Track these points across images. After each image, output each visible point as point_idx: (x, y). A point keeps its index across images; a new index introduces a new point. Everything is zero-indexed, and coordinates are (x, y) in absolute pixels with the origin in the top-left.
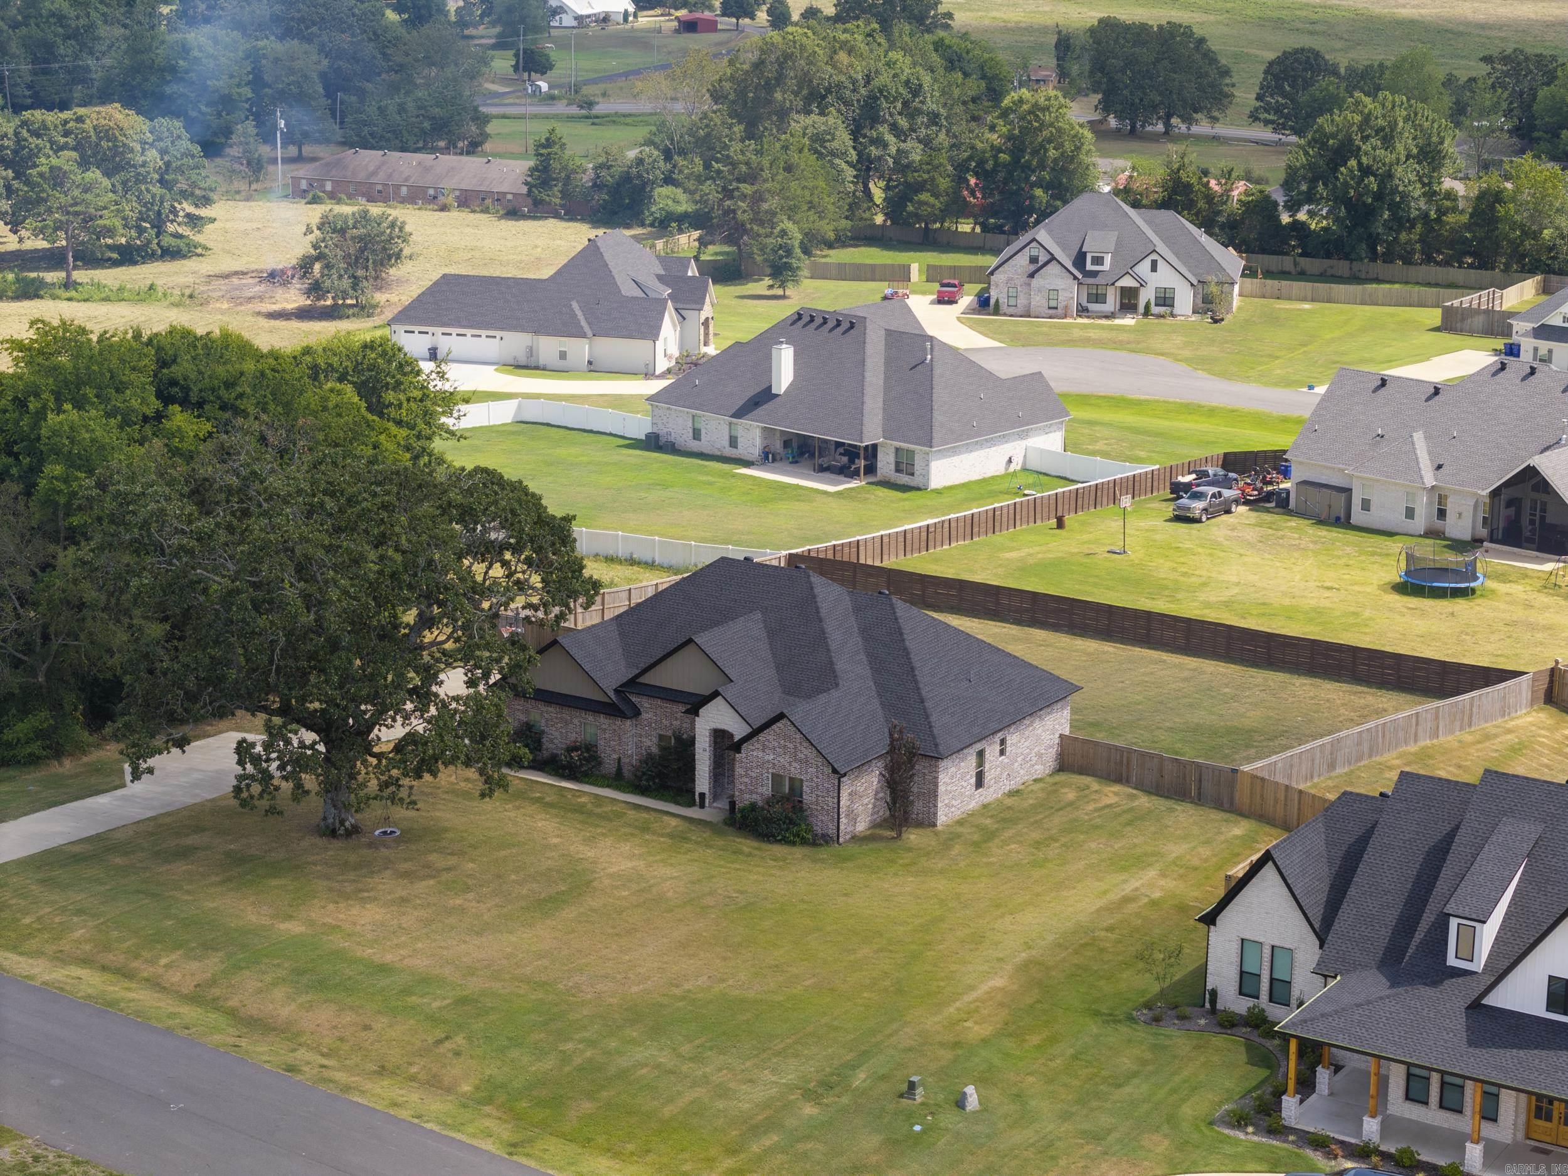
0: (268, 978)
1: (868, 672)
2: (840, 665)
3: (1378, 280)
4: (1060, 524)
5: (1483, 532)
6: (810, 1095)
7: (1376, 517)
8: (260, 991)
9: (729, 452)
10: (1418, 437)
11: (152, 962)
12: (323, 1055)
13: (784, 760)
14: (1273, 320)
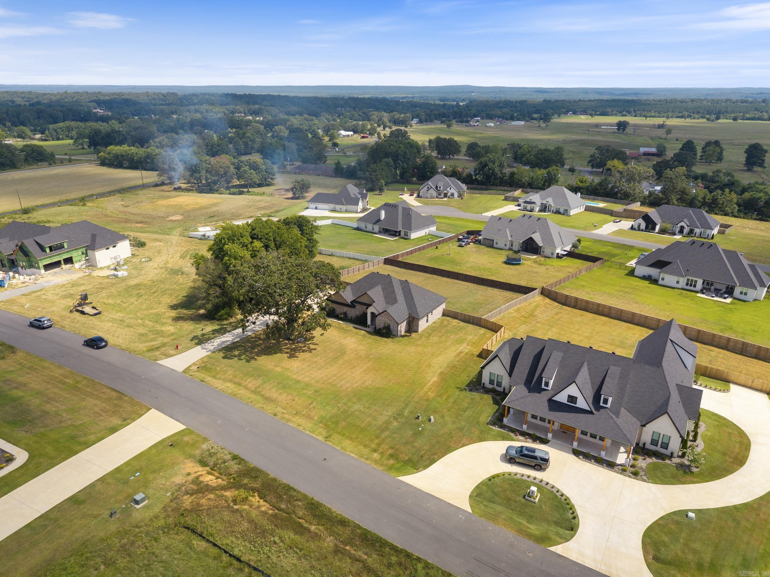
0: (272, 386)
1: (403, 298)
2: (398, 298)
3: (491, 190)
4: (437, 248)
5: (521, 249)
6: (395, 419)
7: (499, 246)
8: (269, 389)
9: (372, 231)
10: (507, 230)
11: (246, 381)
12: (283, 408)
13: (386, 320)
14: (472, 198)
